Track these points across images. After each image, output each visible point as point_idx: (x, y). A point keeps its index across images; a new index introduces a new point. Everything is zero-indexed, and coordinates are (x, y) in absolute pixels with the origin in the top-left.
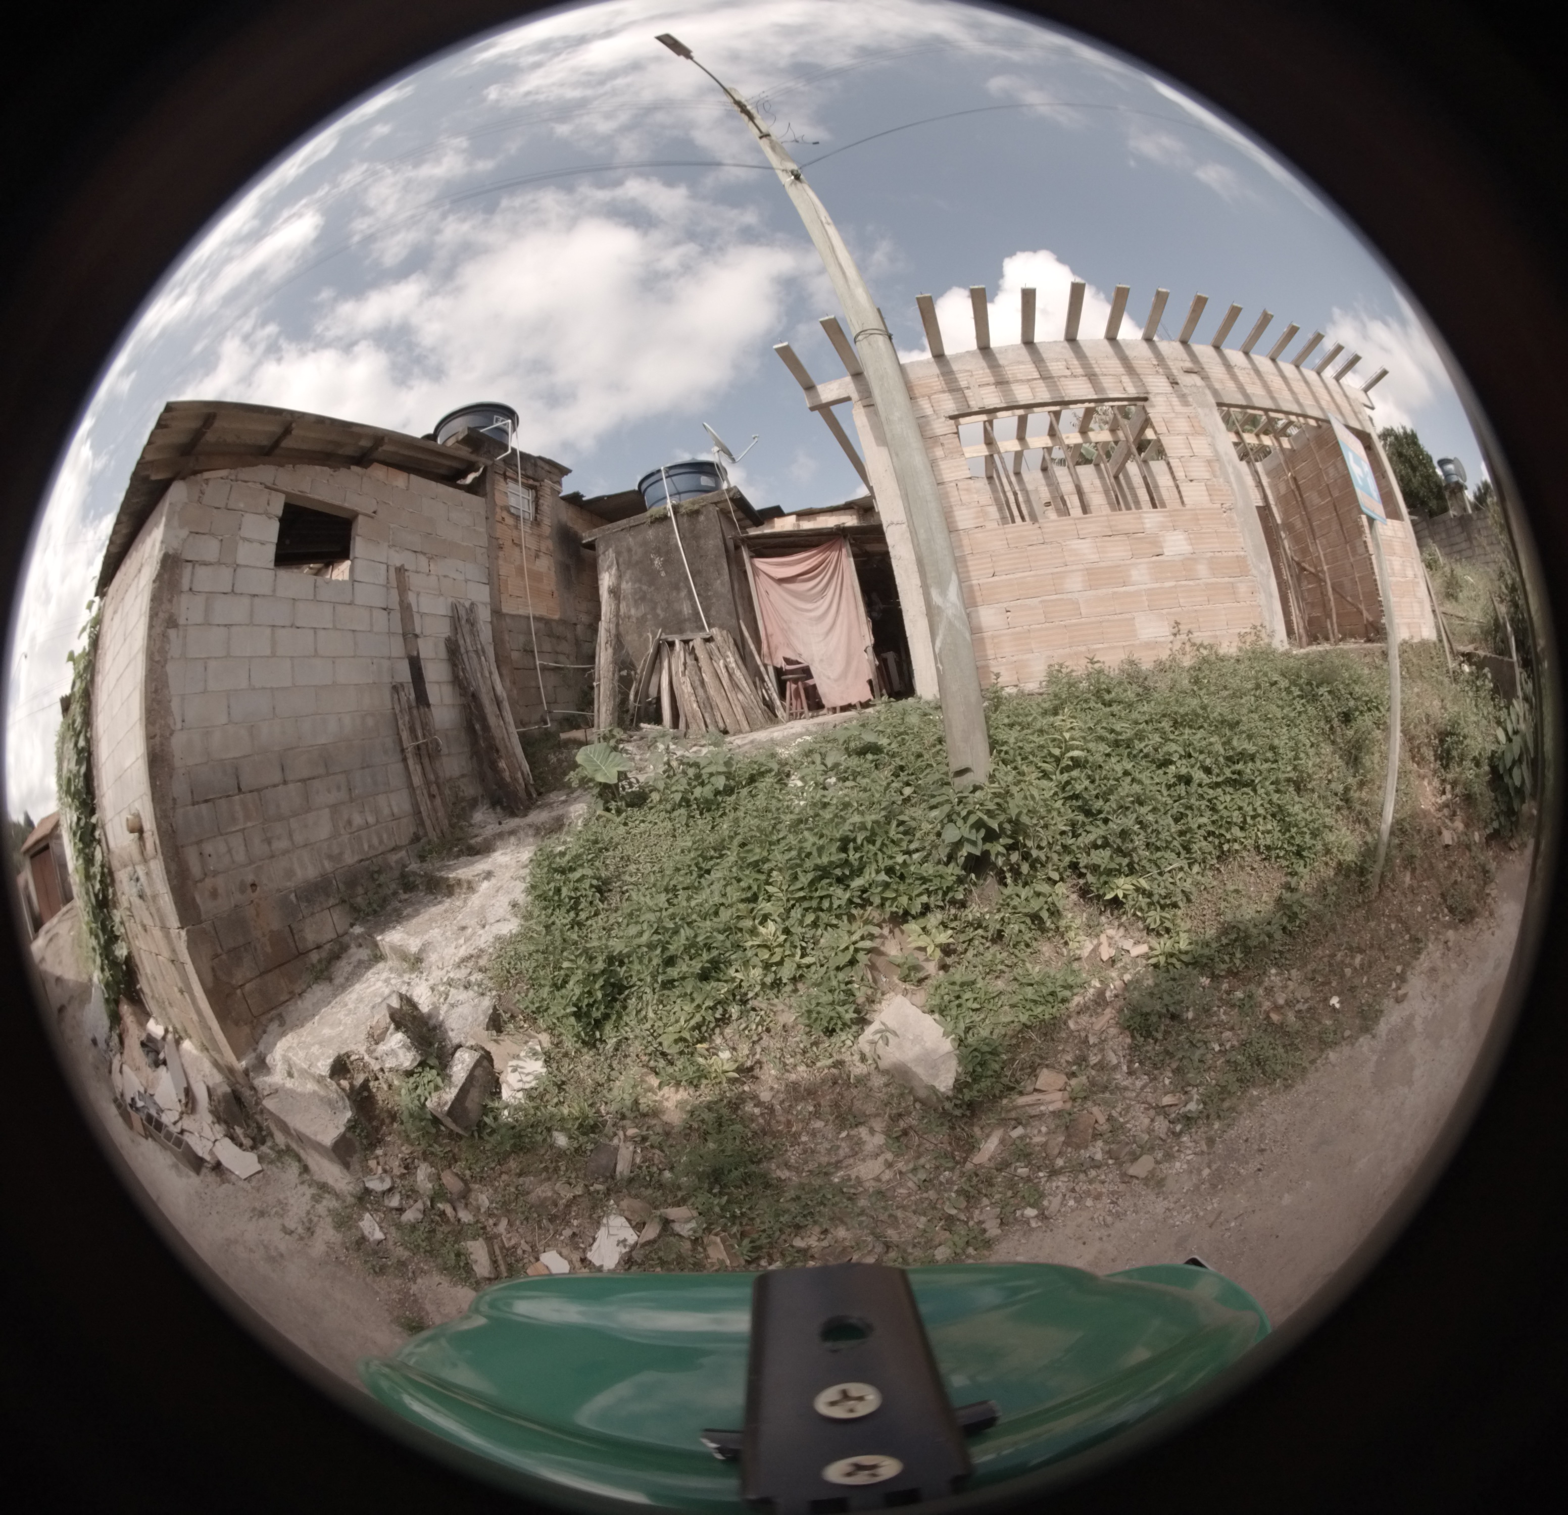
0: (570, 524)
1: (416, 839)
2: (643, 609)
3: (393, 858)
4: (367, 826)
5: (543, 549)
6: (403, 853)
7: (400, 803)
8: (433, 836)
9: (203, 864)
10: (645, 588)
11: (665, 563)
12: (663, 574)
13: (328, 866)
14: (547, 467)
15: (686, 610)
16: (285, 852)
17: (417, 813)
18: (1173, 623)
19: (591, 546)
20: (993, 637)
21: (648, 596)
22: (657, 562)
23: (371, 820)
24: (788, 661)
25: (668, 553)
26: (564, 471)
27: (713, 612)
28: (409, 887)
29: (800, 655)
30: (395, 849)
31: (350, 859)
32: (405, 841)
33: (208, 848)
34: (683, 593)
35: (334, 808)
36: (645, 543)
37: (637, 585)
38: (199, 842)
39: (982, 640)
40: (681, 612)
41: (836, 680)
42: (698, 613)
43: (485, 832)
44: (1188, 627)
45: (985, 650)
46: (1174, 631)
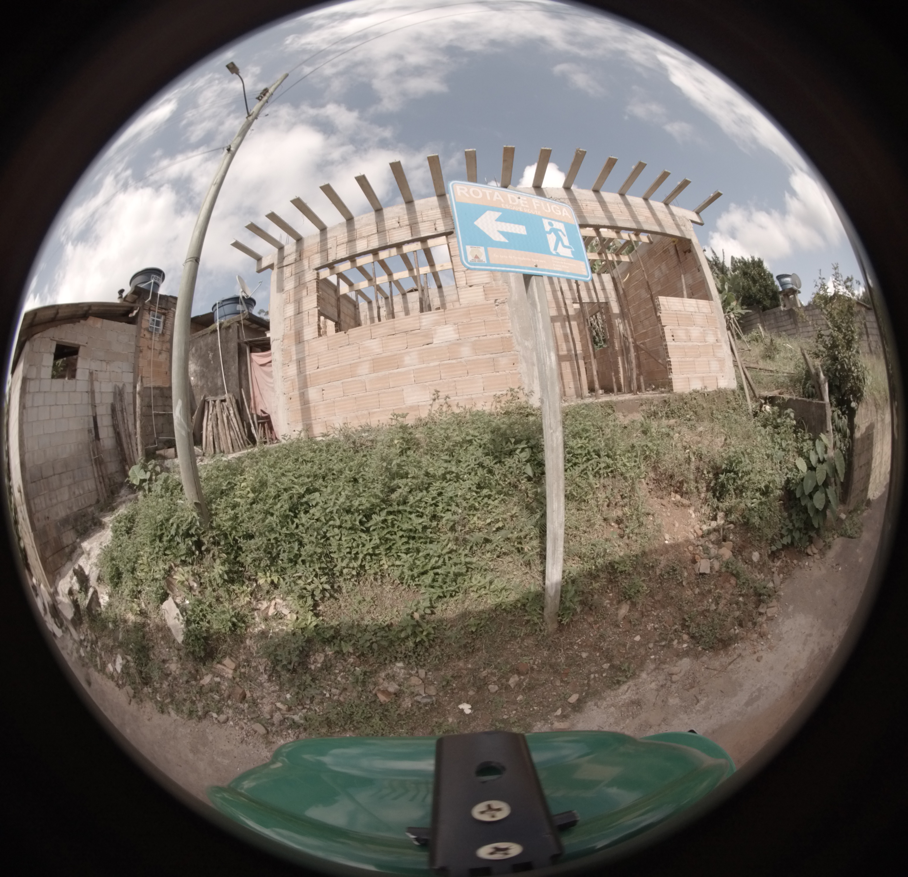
1: (98, 501)
2: (203, 381)
3: (90, 510)
4: (80, 495)
6: (93, 508)
7: (90, 484)
8: (102, 501)
9: (35, 508)
10: (205, 370)
11: (214, 356)
12: (211, 362)
13: (68, 511)
15: (219, 383)
16: (56, 505)
17: (97, 490)
18: (434, 392)
20: (314, 407)
21: (206, 374)
22: (211, 355)
23: (82, 492)
24: (263, 412)
25: (215, 350)
27: (230, 384)
28: (95, 524)
29: (267, 408)
30: (90, 506)
31: (75, 509)
32: (93, 502)
33: (36, 501)
34: (219, 373)
35: (69, 486)
36: (207, 345)
37: (202, 368)
38: (33, 499)
39: (309, 408)
42: (223, 385)
43: (119, 500)
44: (446, 394)
45: (310, 414)
46: (433, 397)
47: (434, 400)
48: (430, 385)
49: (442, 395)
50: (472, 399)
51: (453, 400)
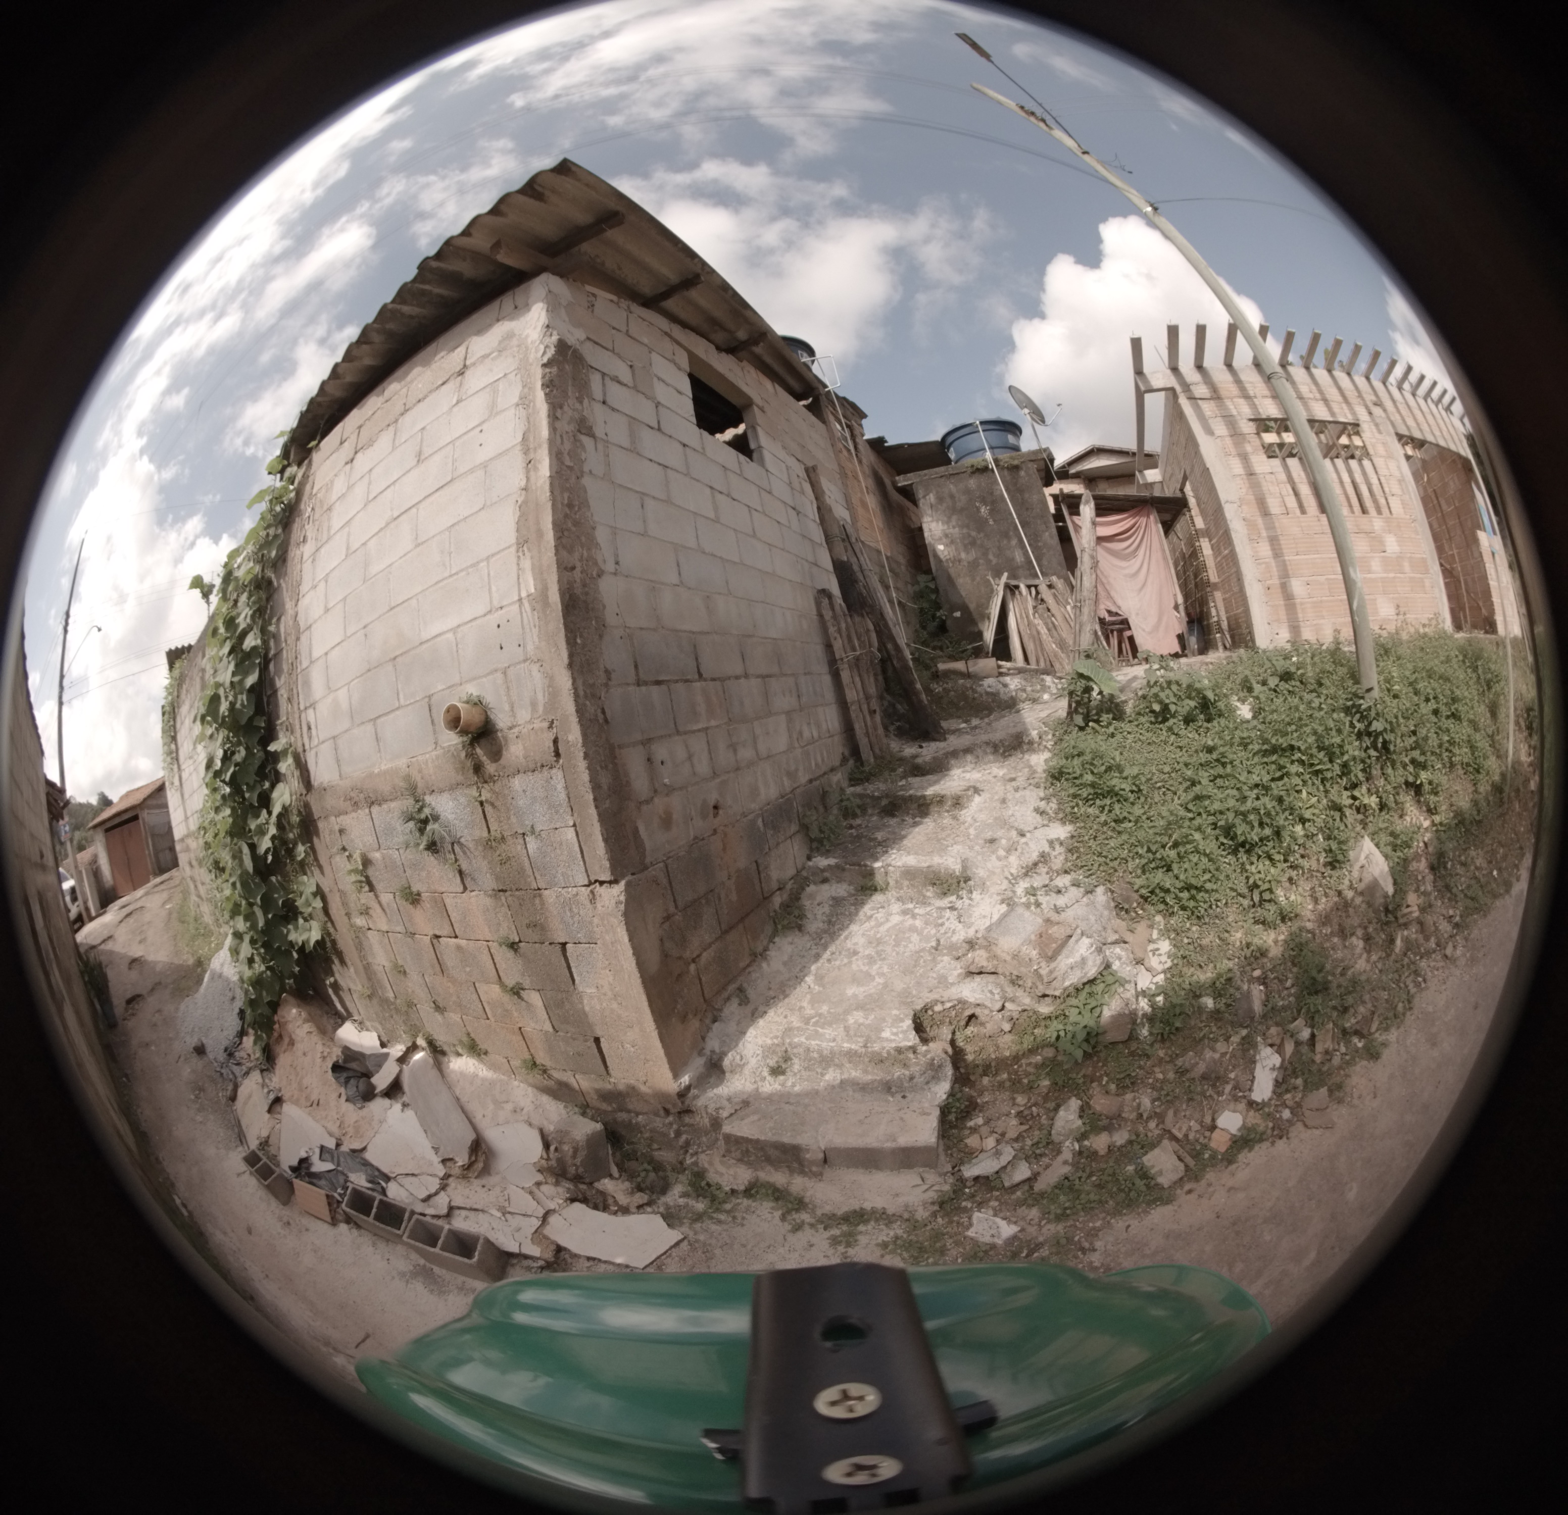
0: (876, 467)
2: (974, 553)
7: (830, 719)
9: (653, 776)
10: (974, 534)
11: (992, 512)
12: (991, 522)
15: (1019, 558)
19: (909, 490)
21: (979, 542)
22: (984, 510)
24: (1110, 612)
25: (993, 502)
26: (862, 413)
27: (1045, 562)
29: (1119, 607)
34: (1014, 542)
36: (967, 491)
37: (965, 531)
39: (1294, 605)
40: (1013, 559)
41: (1150, 633)
42: (1031, 562)
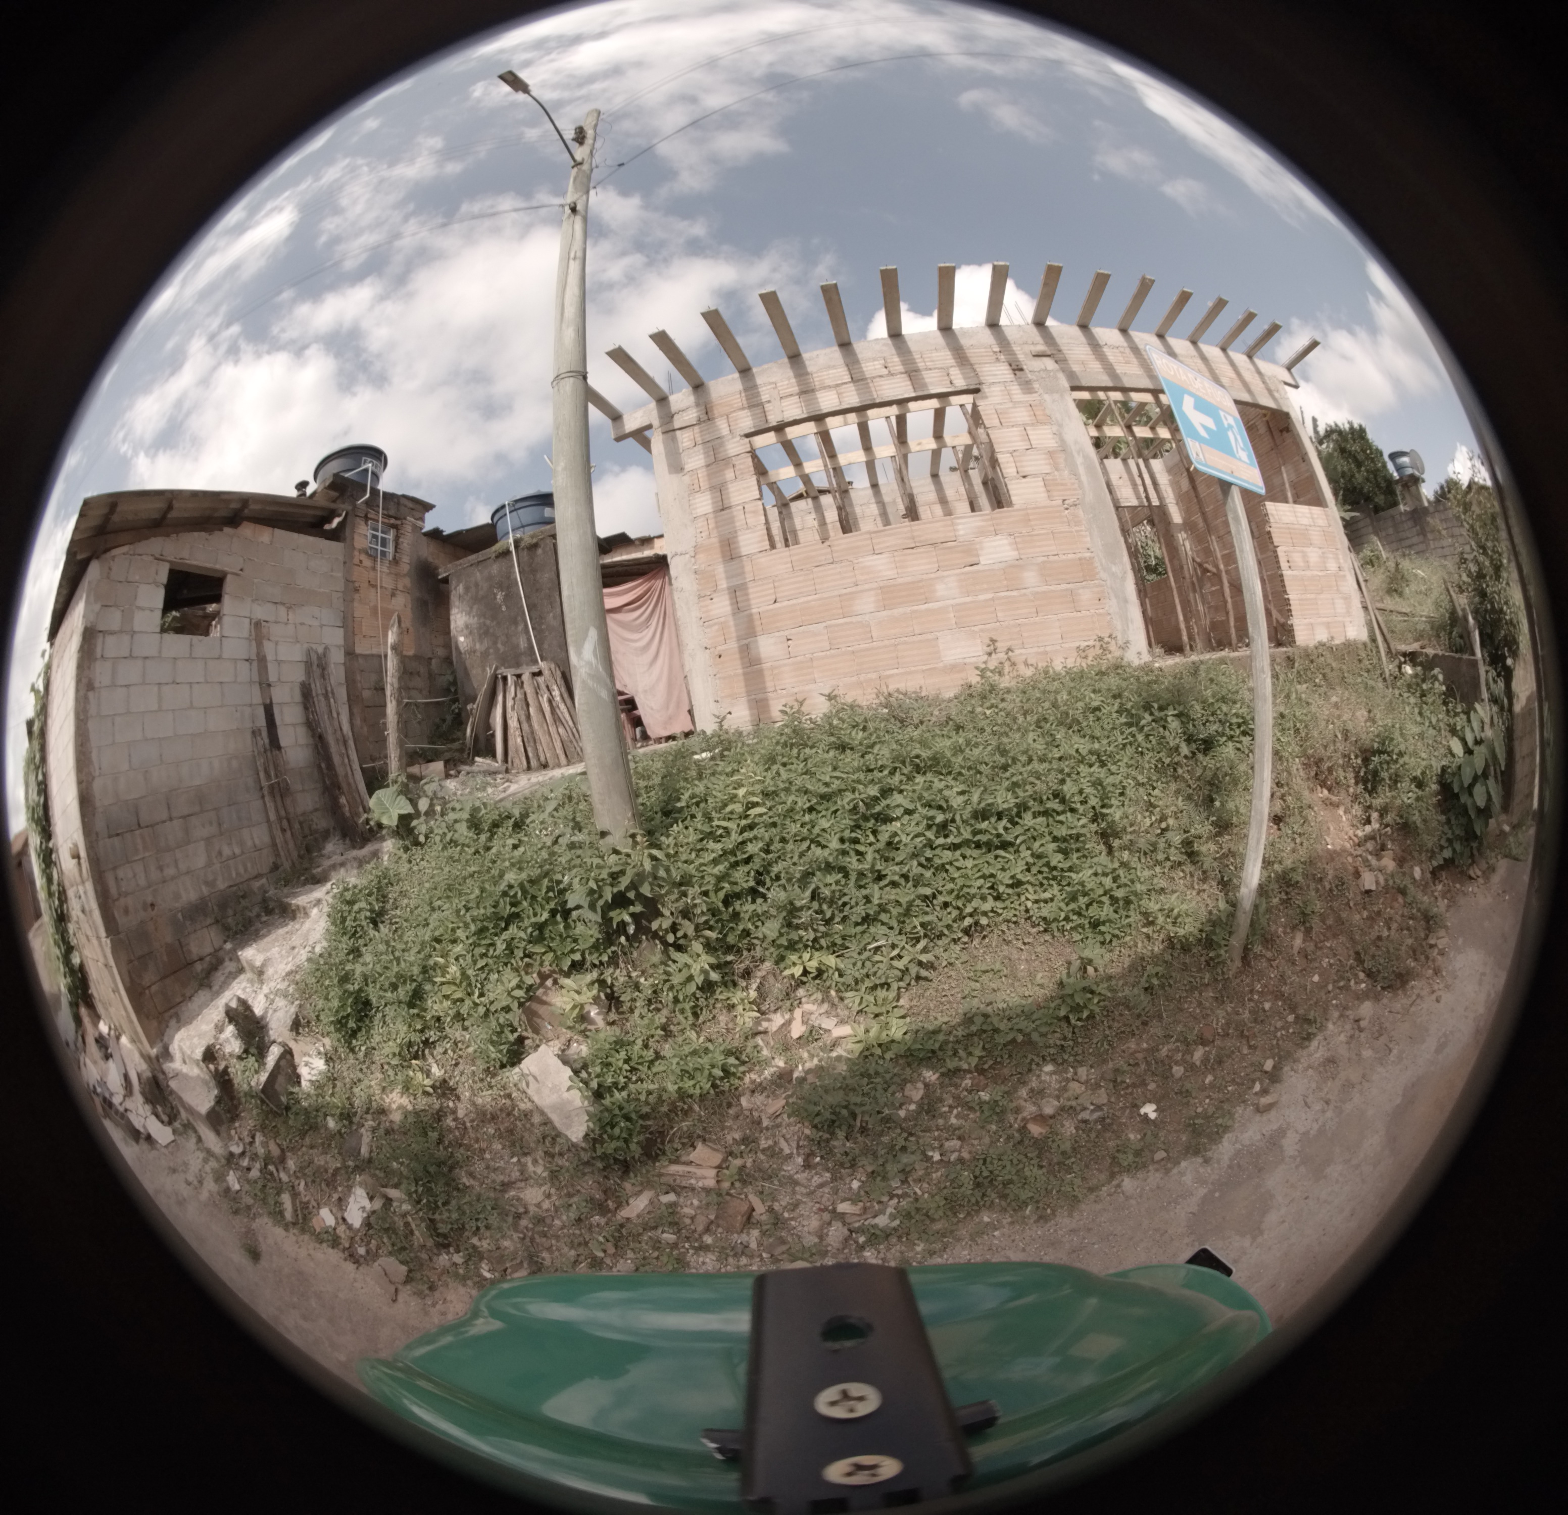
0: (430, 559)
1: (275, 867)
2: (486, 643)
3: (256, 885)
4: (234, 856)
5: (400, 587)
6: (264, 880)
7: (258, 835)
8: (287, 865)
9: (118, 887)
10: (488, 622)
11: (507, 597)
12: (503, 609)
13: (205, 890)
14: (410, 505)
15: (523, 644)
16: (173, 878)
17: (274, 845)
18: (988, 641)
19: (446, 581)
20: (771, 669)
21: (491, 630)
22: (500, 597)
23: (237, 851)
25: (509, 587)
26: (428, 507)
27: (546, 646)
28: (269, 912)
29: (627, 686)
30: (257, 877)
31: (221, 885)
32: (265, 869)
33: (121, 873)
34: (521, 627)
35: (208, 841)
36: (490, 578)
37: (482, 620)
38: (114, 868)
39: (760, 671)
40: (517, 647)
41: (659, 712)
42: (532, 646)
43: (326, 863)
44: (1008, 644)
45: (764, 682)
46: (988, 650)
47: (990, 654)
48: (982, 631)
49: (1001, 646)
50: (1046, 653)
51: (1019, 654)
